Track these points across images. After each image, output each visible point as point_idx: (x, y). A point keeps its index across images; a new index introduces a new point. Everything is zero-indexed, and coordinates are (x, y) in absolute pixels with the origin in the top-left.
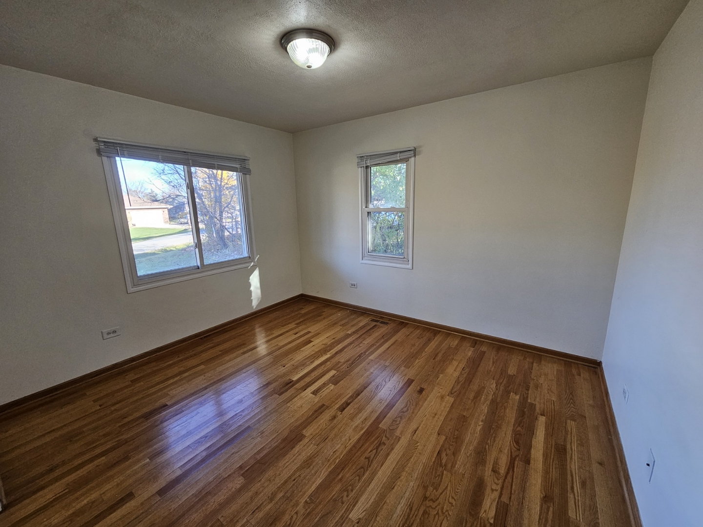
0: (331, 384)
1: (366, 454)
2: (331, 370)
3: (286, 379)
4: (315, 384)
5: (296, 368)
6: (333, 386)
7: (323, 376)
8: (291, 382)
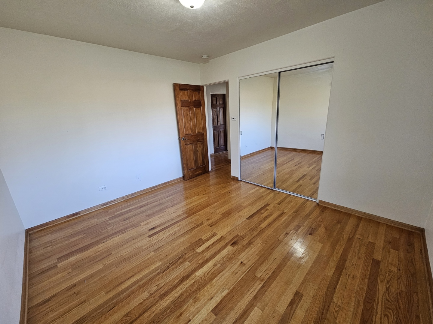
0: (204, 239)
1: (198, 208)
2: (200, 253)
3: (236, 248)
4: (215, 240)
5: (230, 259)
6: (202, 238)
7: (208, 247)
8: (232, 244)
